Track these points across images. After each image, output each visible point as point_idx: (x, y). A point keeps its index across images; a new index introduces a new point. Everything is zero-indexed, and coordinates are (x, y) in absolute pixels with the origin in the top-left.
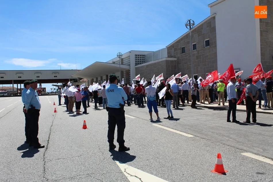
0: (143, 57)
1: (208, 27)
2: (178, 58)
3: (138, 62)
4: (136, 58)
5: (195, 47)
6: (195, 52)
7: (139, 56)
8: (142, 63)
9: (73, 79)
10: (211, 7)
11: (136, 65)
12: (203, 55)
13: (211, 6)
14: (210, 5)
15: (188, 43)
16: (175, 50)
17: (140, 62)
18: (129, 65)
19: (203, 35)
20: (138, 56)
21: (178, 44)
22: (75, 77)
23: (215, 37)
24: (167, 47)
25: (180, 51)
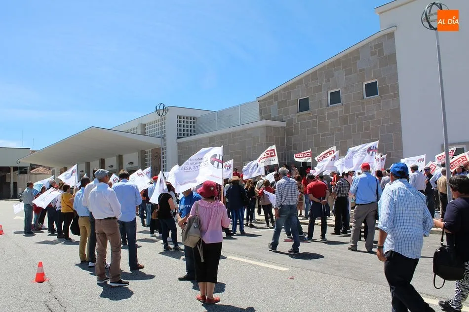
0: (193, 121)
1: (373, 54)
2: (290, 123)
3: (182, 132)
4: (179, 123)
5: (335, 98)
6: (338, 108)
7: (186, 120)
8: (191, 135)
9: (21, 168)
10: (381, 13)
11: (178, 138)
12: (361, 114)
13: (383, 11)
14: (380, 10)
15: (319, 89)
16: (282, 104)
17: (186, 133)
18: (164, 138)
19: (360, 71)
20: (182, 120)
21: (289, 94)
22: (25, 162)
23: (394, 76)
24: (259, 99)
25: (297, 107)
